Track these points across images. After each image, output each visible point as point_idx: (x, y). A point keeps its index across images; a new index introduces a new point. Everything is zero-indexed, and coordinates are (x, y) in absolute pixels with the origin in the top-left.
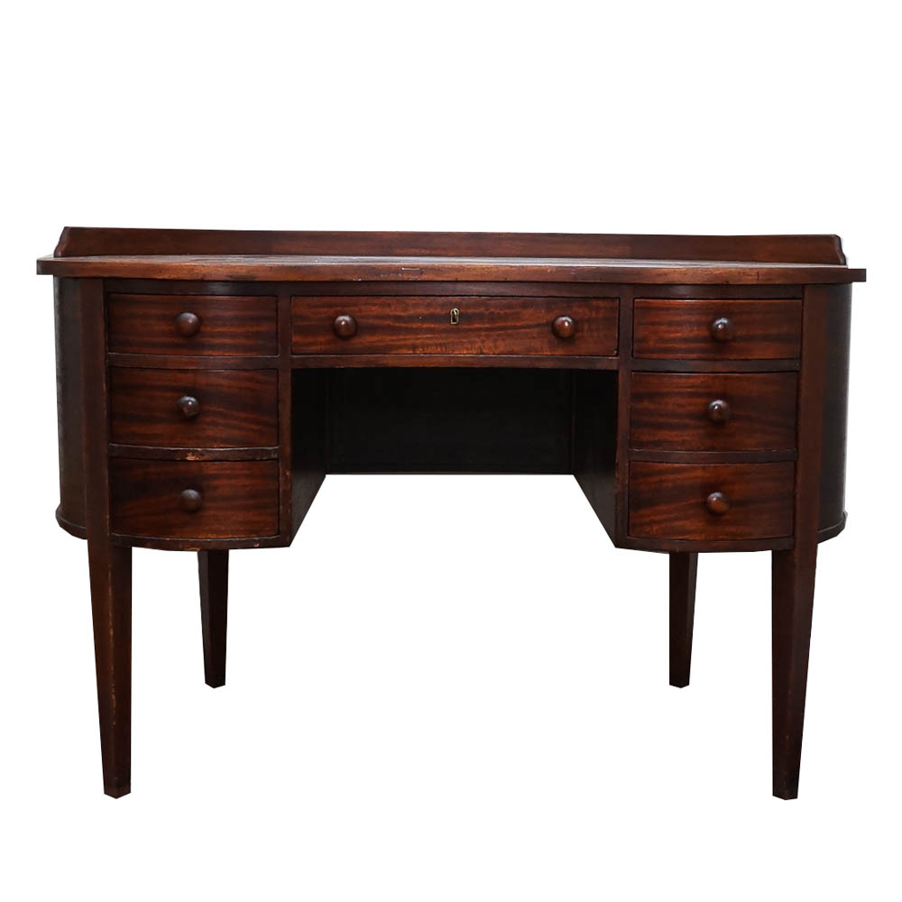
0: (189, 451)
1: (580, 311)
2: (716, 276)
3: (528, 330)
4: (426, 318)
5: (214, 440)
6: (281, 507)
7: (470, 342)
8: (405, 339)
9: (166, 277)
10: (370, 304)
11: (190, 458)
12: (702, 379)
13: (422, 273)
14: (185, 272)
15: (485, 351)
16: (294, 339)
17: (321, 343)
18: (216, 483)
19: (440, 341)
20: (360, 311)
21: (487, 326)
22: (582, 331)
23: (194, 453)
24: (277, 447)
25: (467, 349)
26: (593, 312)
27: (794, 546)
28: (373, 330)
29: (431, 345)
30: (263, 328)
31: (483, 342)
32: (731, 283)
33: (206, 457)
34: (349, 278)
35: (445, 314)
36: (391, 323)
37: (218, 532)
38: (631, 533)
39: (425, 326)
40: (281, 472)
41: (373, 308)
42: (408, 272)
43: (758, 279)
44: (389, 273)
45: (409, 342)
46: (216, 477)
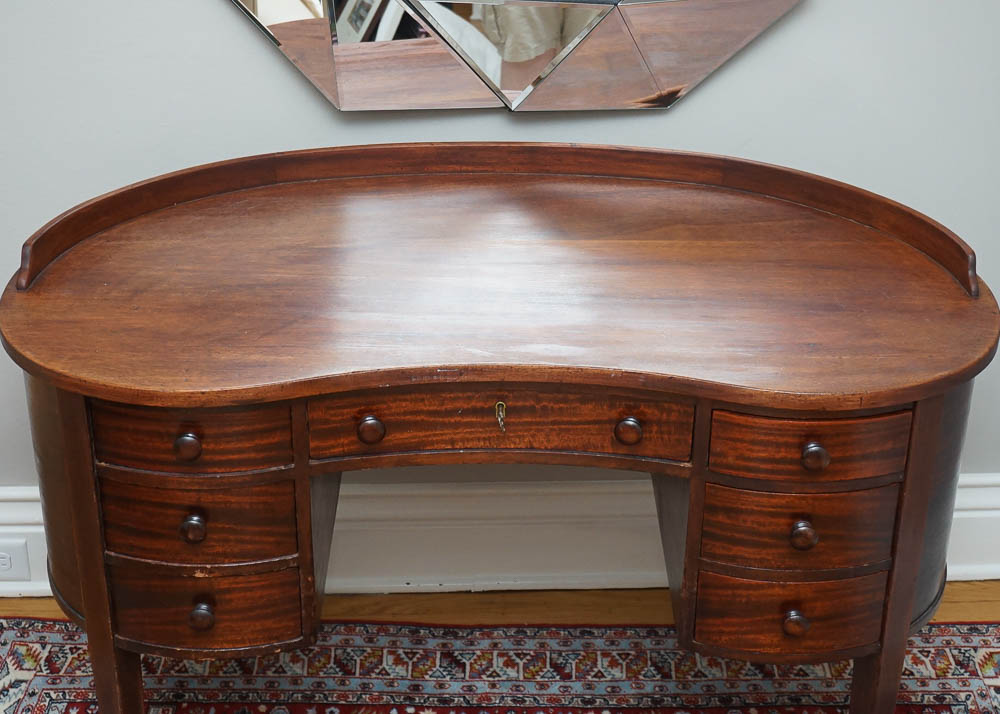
0: (198, 568)
1: (650, 411)
2: (811, 403)
3: (586, 426)
4: (466, 412)
5: (226, 556)
6: (303, 612)
7: (519, 437)
8: (442, 435)
9: (159, 404)
10: (400, 400)
11: (199, 575)
12: (787, 500)
13: (461, 374)
14: (181, 399)
15: (535, 445)
16: (312, 445)
17: (343, 445)
18: (228, 597)
19: (484, 435)
20: (389, 408)
21: (538, 419)
22: (651, 432)
23: (203, 570)
24: (295, 555)
25: (515, 443)
26: (665, 415)
27: (880, 650)
28: (403, 426)
29: (472, 440)
30: (276, 439)
31: (533, 436)
32: (828, 409)
33: (217, 574)
34: (374, 385)
35: (490, 408)
36: (426, 419)
37: (235, 642)
38: (697, 636)
39: (465, 420)
40: (302, 577)
41: (404, 404)
42: (445, 374)
43: (861, 405)
44: (422, 377)
45: (447, 438)
46: (229, 591)
